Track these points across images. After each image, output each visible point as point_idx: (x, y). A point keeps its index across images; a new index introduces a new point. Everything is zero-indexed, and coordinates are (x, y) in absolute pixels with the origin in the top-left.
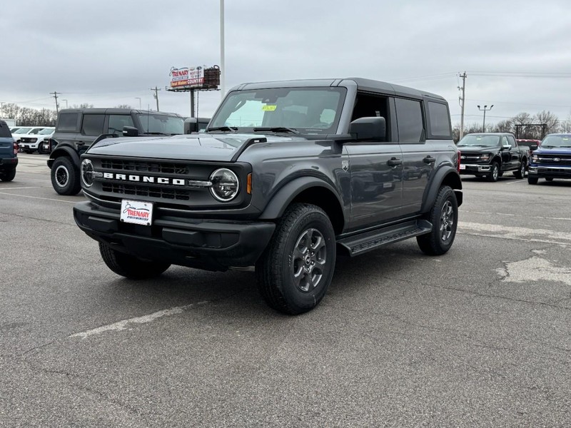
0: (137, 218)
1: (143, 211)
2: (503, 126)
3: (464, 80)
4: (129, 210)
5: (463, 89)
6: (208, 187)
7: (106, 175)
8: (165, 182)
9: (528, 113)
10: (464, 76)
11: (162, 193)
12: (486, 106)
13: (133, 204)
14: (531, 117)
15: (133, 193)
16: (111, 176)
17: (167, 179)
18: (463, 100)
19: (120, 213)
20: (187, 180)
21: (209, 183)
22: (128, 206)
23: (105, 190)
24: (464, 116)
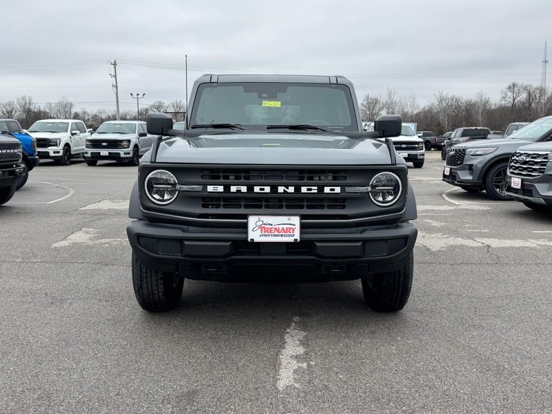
0: (276, 235)
1: (285, 227)
2: (142, 113)
3: (115, 68)
4: (261, 227)
5: (115, 76)
6: (368, 193)
7: (210, 188)
8: (313, 191)
9: (163, 101)
10: (115, 64)
11: (305, 204)
12: (138, 94)
13: (267, 219)
14: (166, 105)
15: (260, 207)
16: (221, 189)
17: (316, 188)
18: (117, 87)
19: (247, 233)
20: (343, 187)
21: (369, 189)
22: (260, 223)
23: (205, 206)
24: (119, 103)
